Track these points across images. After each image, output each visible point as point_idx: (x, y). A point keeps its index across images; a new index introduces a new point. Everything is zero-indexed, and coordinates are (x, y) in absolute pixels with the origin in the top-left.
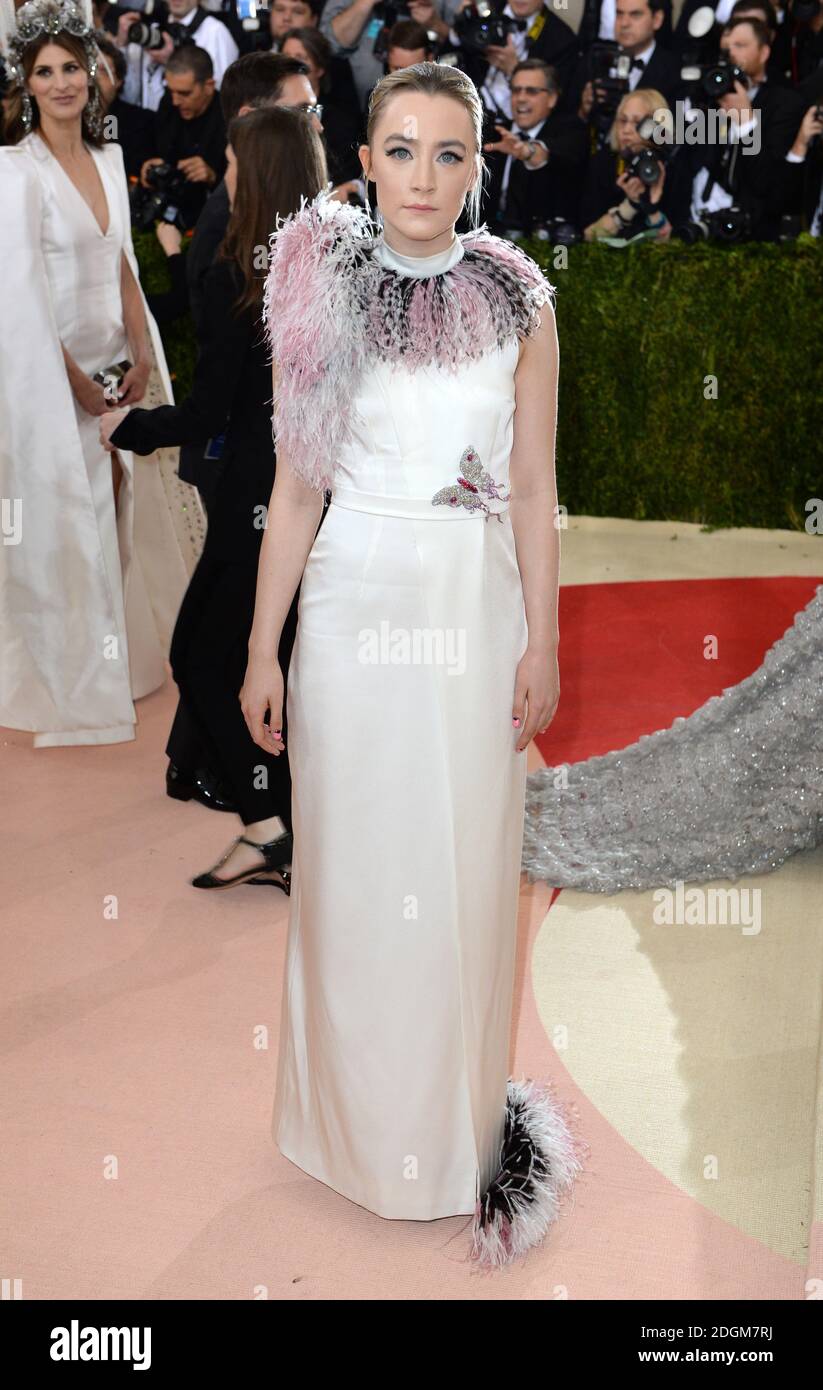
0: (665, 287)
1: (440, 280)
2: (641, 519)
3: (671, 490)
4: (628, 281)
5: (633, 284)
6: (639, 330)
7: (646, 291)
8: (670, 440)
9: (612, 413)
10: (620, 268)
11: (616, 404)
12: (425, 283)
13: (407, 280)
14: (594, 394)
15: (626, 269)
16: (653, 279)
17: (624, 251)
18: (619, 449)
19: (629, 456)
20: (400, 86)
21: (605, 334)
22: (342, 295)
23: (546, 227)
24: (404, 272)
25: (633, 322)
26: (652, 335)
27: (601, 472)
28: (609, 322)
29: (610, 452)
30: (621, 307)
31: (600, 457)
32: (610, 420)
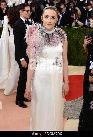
0: (83, 34)
1: (52, 34)
2: (80, 66)
3: (84, 62)
4: (77, 33)
5: (78, 33)
6: (79, 40)
7: (80, 34)
8: (84, 55)
9: (75, 51)
10: (76, 31)
11: (76, 50)
12: (51, 34)
13: (48, 34)
14: (73, 49)
15: (77, 31)
16: (81, 33)
17: (77, 29)
18: (76, 56)
19: (78, 57)
20: (47, 8)
21: (74, 40)
22: (41, 36)
23: (66, 26)
24: (48, 33)
25: (78, 38)
26: (81, 41)
27: (74, 59)
28: (75, 39)
29: (75, 57)
30: (77, 37)
31: (74, 57)
32: (75, 52)
